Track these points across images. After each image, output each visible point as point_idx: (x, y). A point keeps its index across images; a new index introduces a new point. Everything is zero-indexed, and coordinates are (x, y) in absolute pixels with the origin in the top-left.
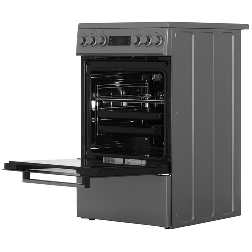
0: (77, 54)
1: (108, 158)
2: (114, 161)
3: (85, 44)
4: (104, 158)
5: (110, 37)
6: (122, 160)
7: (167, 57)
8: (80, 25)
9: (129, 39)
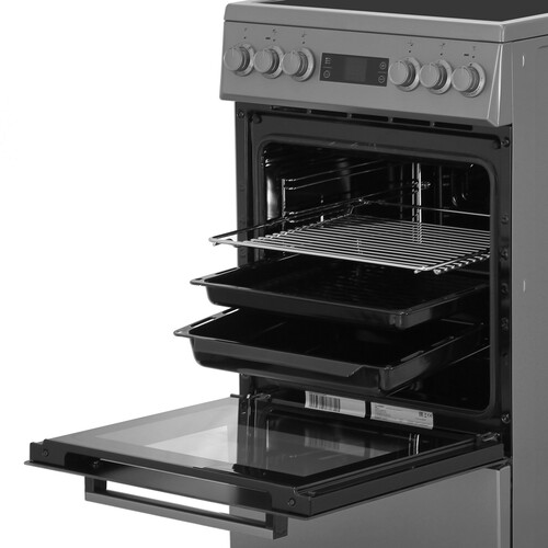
0: (224, 97)
1: (320, 395)
2: (337, 405)
3: (248, 70)
4: (307, 393)
5: (325, 55)
6: (362, 404)
7: (500, 127)
8: (230, 8)
9: (383, 65)
